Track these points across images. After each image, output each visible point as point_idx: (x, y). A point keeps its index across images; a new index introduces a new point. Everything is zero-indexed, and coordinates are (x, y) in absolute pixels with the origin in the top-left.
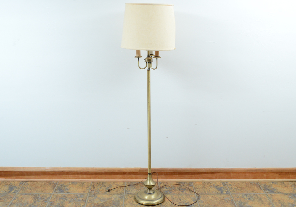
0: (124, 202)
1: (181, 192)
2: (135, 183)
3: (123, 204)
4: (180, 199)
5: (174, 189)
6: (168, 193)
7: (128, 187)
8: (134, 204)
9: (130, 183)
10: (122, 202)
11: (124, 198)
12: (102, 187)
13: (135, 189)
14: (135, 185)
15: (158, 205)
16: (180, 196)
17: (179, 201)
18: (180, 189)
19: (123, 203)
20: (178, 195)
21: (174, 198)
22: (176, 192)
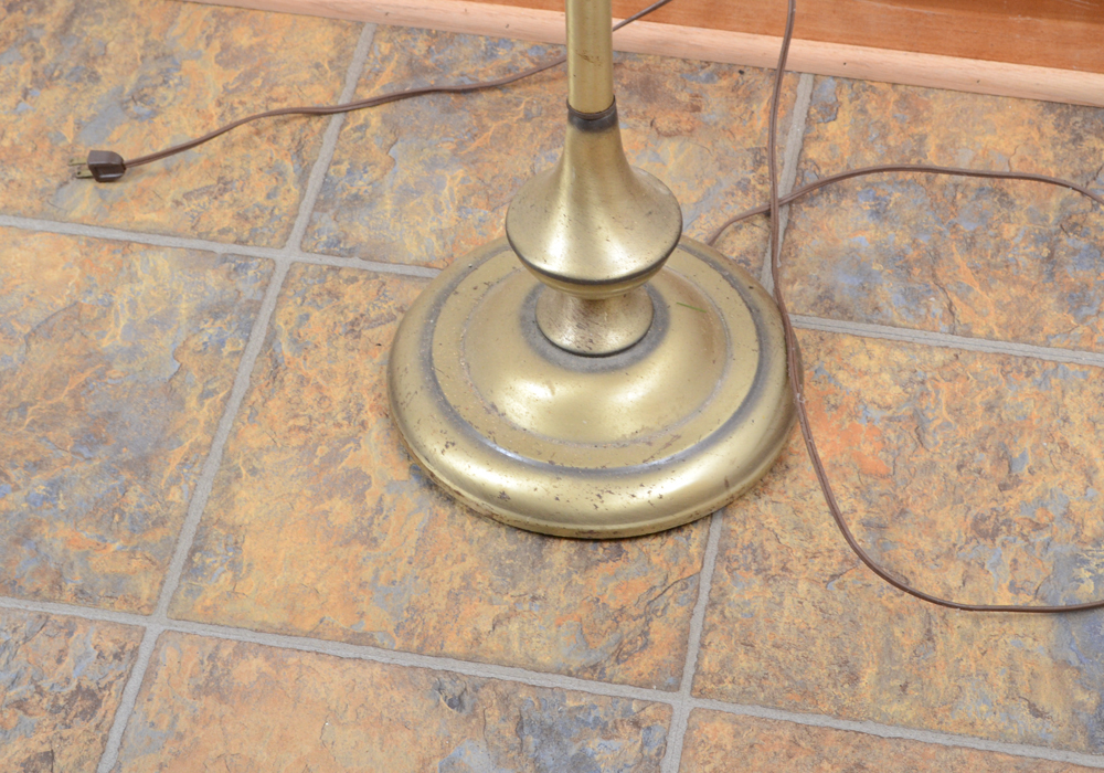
0: (227, 425)
1: (1053, 314)
2: (489, 55)
3: (215, 460)
4: (1004, 457)
5: (970, 244)
6: (874, 314)
7: (373, 116)
8: (356, 483)
9: (420, 47)
10: (204, 414)
11: (259, 334)
12: (43, 80)
13: (454, 179)
14: (482, 101)
15: (670, 542)
16: (1022, 397)
17: (984, 499)
18: (1068, 241)
19: (212, 427)
20: (1004, 360)
21: (938, 414)
22: (986, 307)
